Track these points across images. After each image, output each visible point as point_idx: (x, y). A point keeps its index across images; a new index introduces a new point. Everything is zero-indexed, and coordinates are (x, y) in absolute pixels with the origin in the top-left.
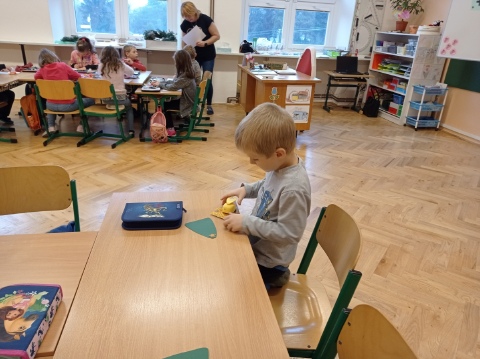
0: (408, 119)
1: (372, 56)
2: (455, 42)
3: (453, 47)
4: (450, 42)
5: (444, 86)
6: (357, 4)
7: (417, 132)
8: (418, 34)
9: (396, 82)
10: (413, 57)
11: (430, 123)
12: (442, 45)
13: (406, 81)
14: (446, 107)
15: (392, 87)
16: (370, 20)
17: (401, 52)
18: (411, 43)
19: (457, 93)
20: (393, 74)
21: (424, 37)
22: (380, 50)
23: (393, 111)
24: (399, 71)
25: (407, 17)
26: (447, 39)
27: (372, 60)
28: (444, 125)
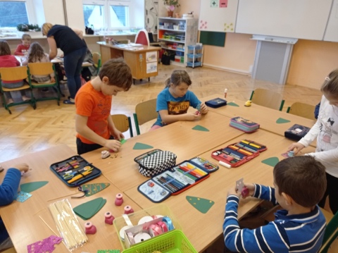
0: (188, 64)
1: (158, 31)
2: (206, 23)
3: (205, 25)
4: (204, 23)
5: (201, 45)
6: (145, 2)
7: (195, 69)
8: (184, 18)
9: (176, 45)
10: (185, 31)
11: (198, 64)
12: (200, 25)
13: (183, 44)
14: (203, 55)
15: (175, 48)
16: (153, 10)
17: (176, 29)
18: (181, 24)
19: (207, 47)
20: (173, 41)
21: (188, 20)
22: (162, 28)
23: (178, 60)
24: (176, 39)
25: (173, 9)
26: (201, 22)
27: (158, 33)
28: (204, 64)
